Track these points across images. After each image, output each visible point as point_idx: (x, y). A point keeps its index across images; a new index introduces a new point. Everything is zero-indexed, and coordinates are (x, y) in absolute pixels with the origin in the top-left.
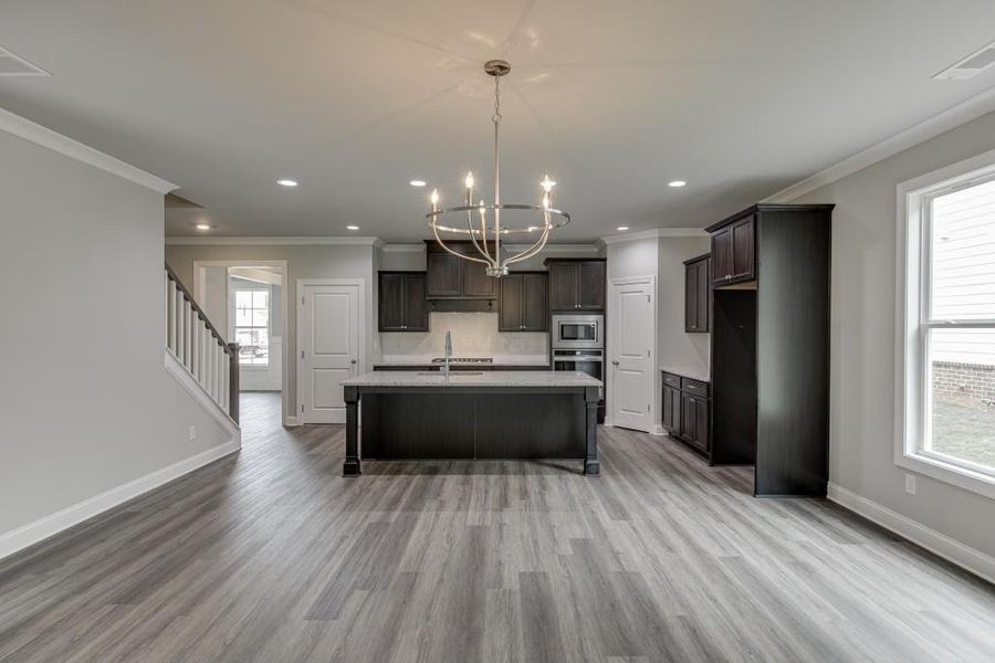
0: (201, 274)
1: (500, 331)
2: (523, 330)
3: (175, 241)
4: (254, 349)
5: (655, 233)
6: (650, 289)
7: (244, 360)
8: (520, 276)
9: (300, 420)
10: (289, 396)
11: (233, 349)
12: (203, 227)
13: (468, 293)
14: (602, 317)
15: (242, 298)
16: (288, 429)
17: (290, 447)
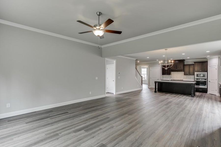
0: (138, 67)
1: (184, 75)
2: (189, 75)
3: (136, 63)
4: (144, 78)
5: (217, 56)
6: (216, 67)
7: (143, 79)
8: (189, 65)
9: (150, 87)
10: (149, 84)
11: (142, 77)
12: (138, 62)
13: (178, 68)
14: (207, 73)
15: (143, 70)
16: (148, 88)
17: (148, 90)
